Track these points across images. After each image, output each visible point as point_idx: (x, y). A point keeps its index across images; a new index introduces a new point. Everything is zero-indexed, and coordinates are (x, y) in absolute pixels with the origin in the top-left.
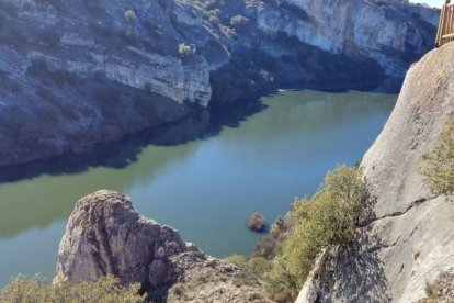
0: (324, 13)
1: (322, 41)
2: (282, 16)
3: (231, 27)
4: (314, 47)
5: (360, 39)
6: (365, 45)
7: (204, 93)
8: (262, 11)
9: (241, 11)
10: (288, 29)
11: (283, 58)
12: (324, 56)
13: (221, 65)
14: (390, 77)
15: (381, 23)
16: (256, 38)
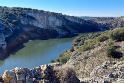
0: (40, 18)
1: (41, 26)
2: (28, 19)
3: (13, 23)
4: (39, 27)
5: (51, 24)
6: (53, 26)
7: (4, 45)
8: (22, 18)
9: (15, 19)
10: (31, 23)
11: (30, 31)
12: (42, 30)
13: (10, 35)
14: (60, 34)
15: (56, 20)
16: (21, 26)
